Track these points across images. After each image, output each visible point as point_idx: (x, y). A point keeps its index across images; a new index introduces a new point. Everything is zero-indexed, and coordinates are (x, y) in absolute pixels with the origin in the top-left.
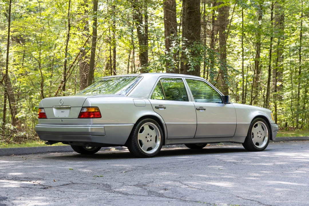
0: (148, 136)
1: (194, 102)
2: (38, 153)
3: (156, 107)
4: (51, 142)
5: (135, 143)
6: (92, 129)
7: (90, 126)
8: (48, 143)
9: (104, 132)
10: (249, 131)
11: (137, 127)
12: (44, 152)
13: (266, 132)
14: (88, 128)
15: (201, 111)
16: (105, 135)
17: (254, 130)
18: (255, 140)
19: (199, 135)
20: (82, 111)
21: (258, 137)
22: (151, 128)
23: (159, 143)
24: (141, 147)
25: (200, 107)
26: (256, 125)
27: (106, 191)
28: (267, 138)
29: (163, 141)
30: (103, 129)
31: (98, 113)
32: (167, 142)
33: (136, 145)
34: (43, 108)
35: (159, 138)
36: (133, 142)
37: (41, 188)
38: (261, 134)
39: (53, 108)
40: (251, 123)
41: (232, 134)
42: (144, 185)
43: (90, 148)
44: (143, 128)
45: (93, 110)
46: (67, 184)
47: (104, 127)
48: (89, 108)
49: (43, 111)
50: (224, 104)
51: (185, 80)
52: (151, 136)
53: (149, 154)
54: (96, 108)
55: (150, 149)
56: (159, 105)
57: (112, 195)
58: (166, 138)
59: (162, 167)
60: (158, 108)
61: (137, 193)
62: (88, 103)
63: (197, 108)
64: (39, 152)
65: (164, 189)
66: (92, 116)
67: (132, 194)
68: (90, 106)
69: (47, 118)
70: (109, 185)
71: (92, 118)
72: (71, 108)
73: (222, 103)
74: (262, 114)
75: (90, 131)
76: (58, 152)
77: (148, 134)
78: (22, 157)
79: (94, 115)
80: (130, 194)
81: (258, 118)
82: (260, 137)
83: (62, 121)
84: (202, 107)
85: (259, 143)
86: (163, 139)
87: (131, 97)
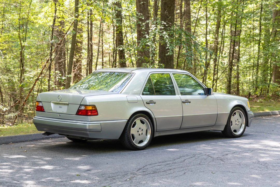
0: (139, 130)
1: (180, 96)
3: (147, 102)
4: (49, 134)
5: (128, 138)
6: (89, 126)
7: (88, 123)
8: (45, 134)
9: (101, 128)
10: (228, 119)
11: (130, 123)
13: (243, 120)
14: (86, 126)
15: (186, 104)
16: (102, 131)
17: (233, 119)
18: (233, 128)
19: (184, 126)
20: (80, 109)
21: (236, 124)
22: (142, 122)
23: (149, 136)
24: (134, 140)
25: (186, 100)
26: (235, 114)
28: (243, 126)
29: (153, 134)
30: (100, 126)
31: (95, 111)
32: (156, 134)
33: (129, 140)
34: (41, 102)
35: (149, 131)
36: (126, 136)
38: (239, 122)
39: (51, 102)
40: (230, 112)
41: (213, 123)
44: (135, 123)
45: (90, 108)
47: (101, 124)
48: (87, 106)
49: (40, 104)
50: (206, 96)
51: (172, 74)
52: (142, 130)
53: (140, 147)
54: (94, 106)
55: (141, 142)
56: (150, 101)
58: (155, 131)
60: (149, 103)
62: (86, 101)
63: (183, 102)
68: (88, 104)
69: (45, 112)
71: (90, 115)
72: (69, 104)
73: (205, 94)
74: (241, 103)
75: (87, 128)
77: (140, 128)
78: (21, 148)
79: (91, 113)
81: (237, 107)
82: (238, 125)
83: (60, 116)
85: (237, 130)
86: (153, 132)
87: (124, 94)
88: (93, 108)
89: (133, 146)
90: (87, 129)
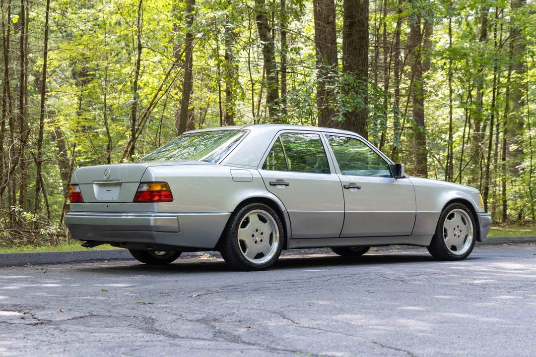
0: (256, 234)
1: (340, 175)
2: (73, 261)
3: (270, 182)
4: (91, 243)
5: (233, 246)
6: (156, 220)
7: (153, 215)
8: (86, 245)
9: (177, 225)
10: (438, 224)
11: (236, 218)
12: (83, 261)
13: (469, 227)
14: (149, 219)
15: (352, 190)
16: (180, 231)
17: (447, 224)
18: (448, 241)
19: (346, 232)
20: (139, 190)
21: (455, 235)
22: (262, 219)
23: (276, 245)
24: (244, 252)
25: (350, 184)
26: (452, 216)
27: (140, 331)
28: (470, 238)
29: (283, 241)
30: (176, 221)
31: (167, 193)
32: (292, 244)
33: (234, 250)
34: (77, 185)
35: (276, 237)
36: (229, 243)
37: (30, 324)
38: (461, 231)
39: (92, 184)
40: (442, 211)
41: (408, 230)
42: (215, 320)
43: (162, 253)
44: (247, 219)
45: (158, 188)
46: (81, 317)
47: (177, 218)
48: (151, 185)
49: (77, 190)
50: (393, 179)
51: (324, 136)
52: (262, 234)
53: (258, 265)
54: (165, 184)
55: (260, 255)
56: (277, 180)
57: (147, 339)
58: (289, 237)
59: (269, 287)
60: (275, 185)
61: (194, 333)
62: (150, 175)
63: (344, 186)
64: (76, 261)
65: (247, 327)
66: (157, 198)
67: (184, 336)
68: (154, 180)
69: (83, 202)
70: (153, 319)
71: (157, 201)
72: (123, 184)
73: (391, 176)
74: (464, 196)
75: (152, 224)
76: (109, 260)
77: (257, 230)
78: (42, 269)
79: (160, 196)
80: (182, 336)
81: (456, 204)
82: (459, 236)
83: (108, 206)
84: (354, 184)
85: (457, 247)
86: (283, 238)
87: (227, 165)
88: (162, 187)
89: (242, 262)
90: (151, 226)
